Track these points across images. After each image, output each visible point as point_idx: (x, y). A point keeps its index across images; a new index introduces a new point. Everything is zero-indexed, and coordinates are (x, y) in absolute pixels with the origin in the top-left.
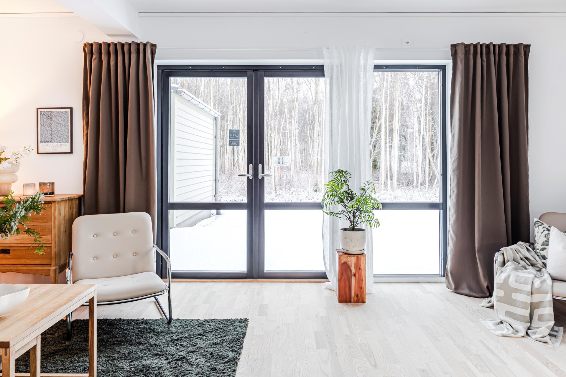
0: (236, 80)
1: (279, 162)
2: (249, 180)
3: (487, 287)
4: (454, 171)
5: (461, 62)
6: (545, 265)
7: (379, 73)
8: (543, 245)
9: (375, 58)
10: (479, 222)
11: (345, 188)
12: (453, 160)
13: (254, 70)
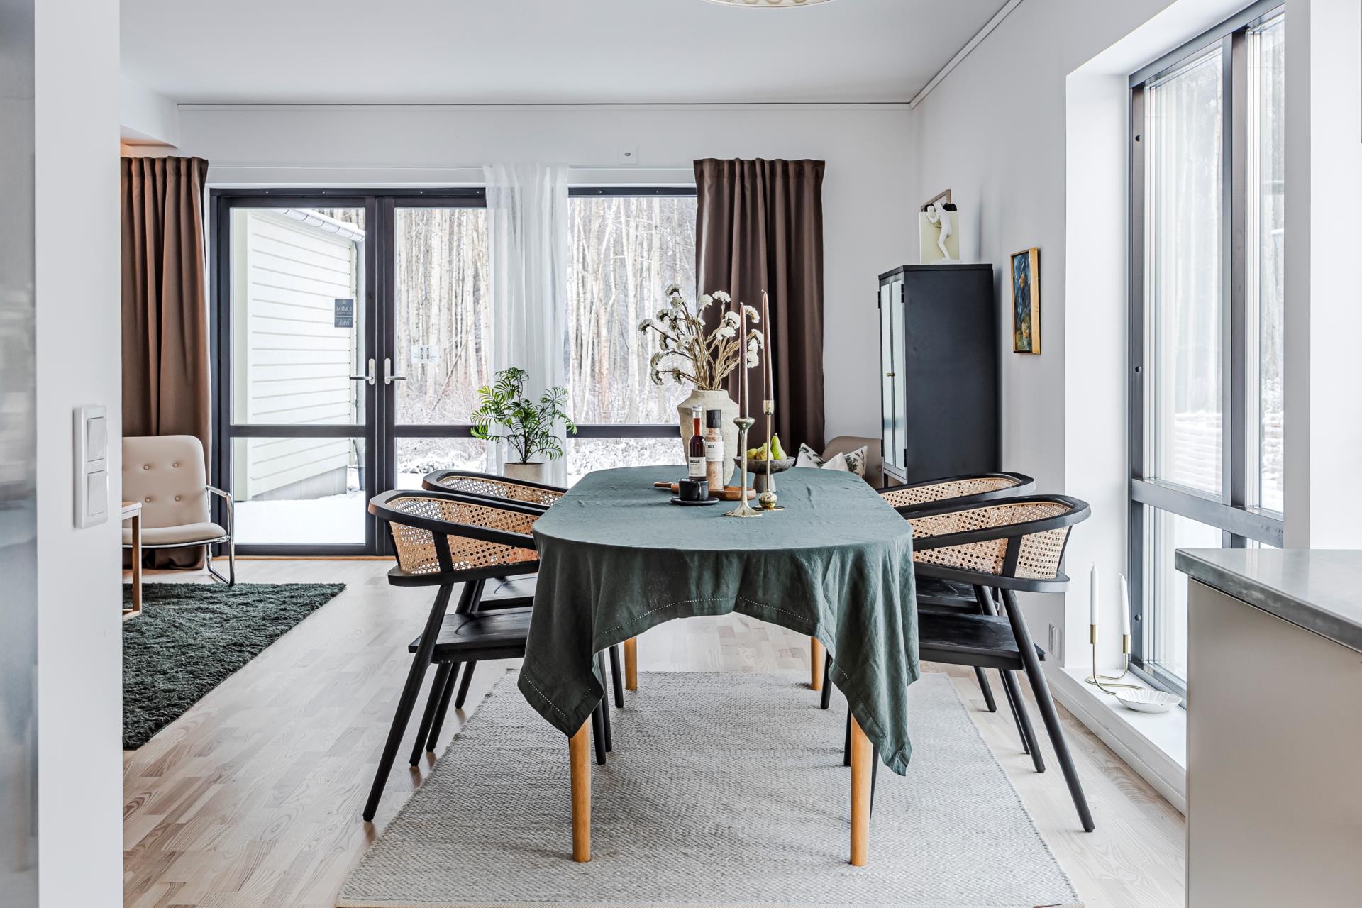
1: (422, 355)
2: (369, 388)
5: (709, 190)
9: (570, 181)
11: (516, 397)
13: (376, 197)
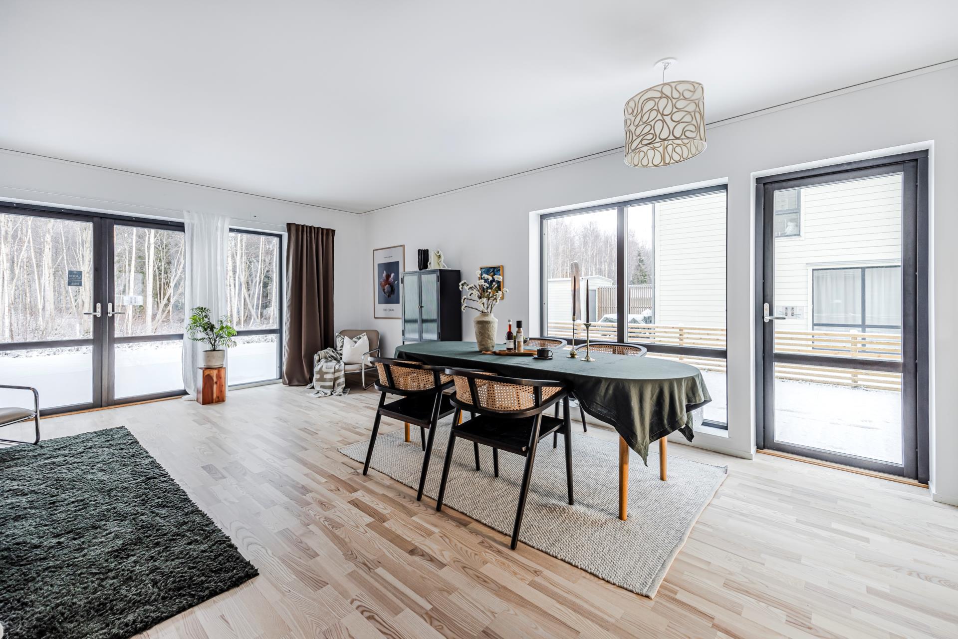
0: (84, 224)
2: (96, 318)
3: (310, 378)
4: (288, 307)
5: (294, 235)
6: (341, 358)
7: (233, 234)
8: (341, 347)
9: (229, 225)
10: (304, 336)
11: (206, 320)
12: (288, 299)
13: (100, 217)
